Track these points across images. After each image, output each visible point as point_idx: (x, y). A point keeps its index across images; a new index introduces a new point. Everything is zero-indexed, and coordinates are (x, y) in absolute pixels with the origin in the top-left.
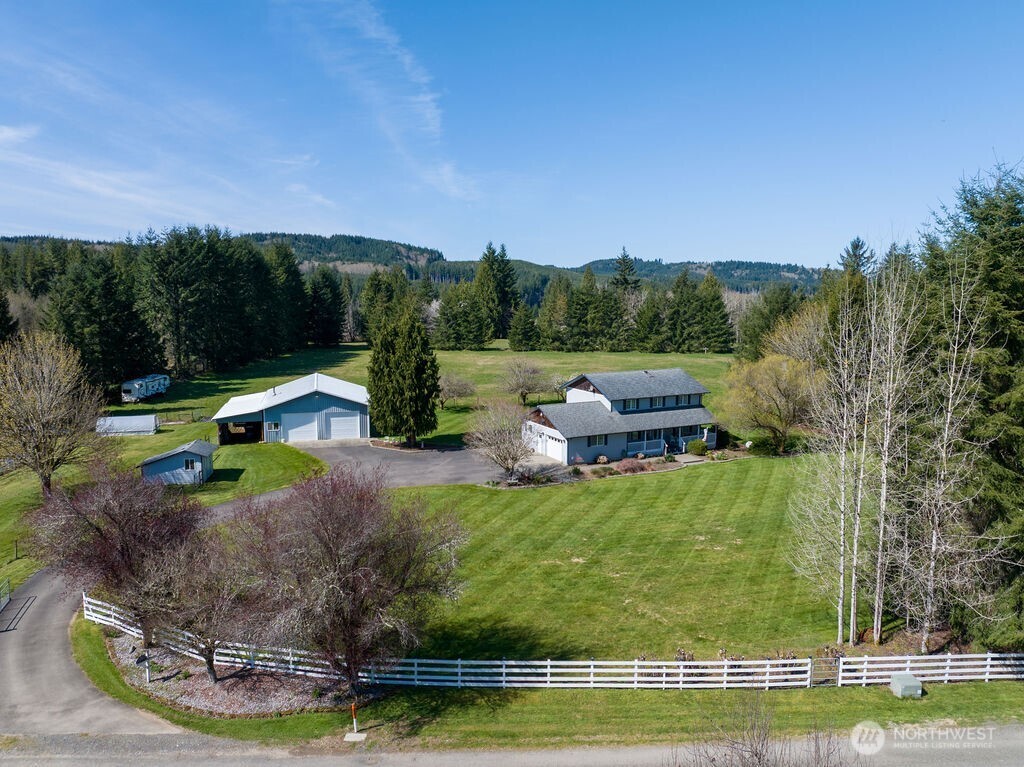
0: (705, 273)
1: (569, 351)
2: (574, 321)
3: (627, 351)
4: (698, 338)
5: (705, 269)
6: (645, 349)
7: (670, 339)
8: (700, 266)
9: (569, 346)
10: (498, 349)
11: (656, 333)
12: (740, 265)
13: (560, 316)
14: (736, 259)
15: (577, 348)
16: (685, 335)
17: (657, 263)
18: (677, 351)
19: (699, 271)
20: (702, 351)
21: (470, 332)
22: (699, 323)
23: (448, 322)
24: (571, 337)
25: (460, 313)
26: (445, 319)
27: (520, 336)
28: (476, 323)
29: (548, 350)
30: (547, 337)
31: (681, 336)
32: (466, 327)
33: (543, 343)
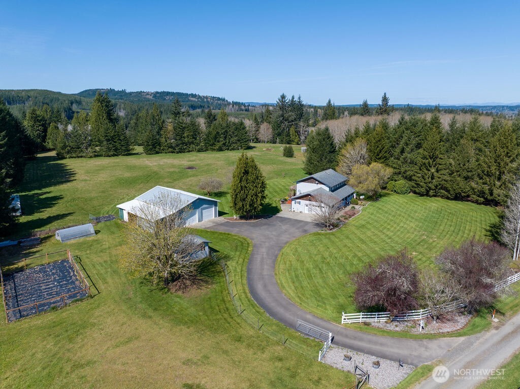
0: (151, 97)
1: (178, 153)
2: (178, 138)
3: (205, 151)
4: (236, 143)
5: (151, 95)
6: (213, 150)
7: (224, 144)
8: (148, 94)
9: (177, 150)
10: (137, 154)
11: (218, 142)
12: (168, 93)
13: (171, 135)
14: (166, 90)
15: (181, 151)
16: (231, 142)
17: (123, 92)
18: (228, 149)
19: (147, 96)
20: (239, 149)
21: (123, 146)
22: (236, 136)
23: (108, 140)
24: (177, 145)
25: (115, 135)
26: (107, 139)
27: (151, 147)
28: (125, 140)
29: (166, 153)
30: (165, 146)
31: (229, 143)
32: (120, 143)
33: (163, 150)
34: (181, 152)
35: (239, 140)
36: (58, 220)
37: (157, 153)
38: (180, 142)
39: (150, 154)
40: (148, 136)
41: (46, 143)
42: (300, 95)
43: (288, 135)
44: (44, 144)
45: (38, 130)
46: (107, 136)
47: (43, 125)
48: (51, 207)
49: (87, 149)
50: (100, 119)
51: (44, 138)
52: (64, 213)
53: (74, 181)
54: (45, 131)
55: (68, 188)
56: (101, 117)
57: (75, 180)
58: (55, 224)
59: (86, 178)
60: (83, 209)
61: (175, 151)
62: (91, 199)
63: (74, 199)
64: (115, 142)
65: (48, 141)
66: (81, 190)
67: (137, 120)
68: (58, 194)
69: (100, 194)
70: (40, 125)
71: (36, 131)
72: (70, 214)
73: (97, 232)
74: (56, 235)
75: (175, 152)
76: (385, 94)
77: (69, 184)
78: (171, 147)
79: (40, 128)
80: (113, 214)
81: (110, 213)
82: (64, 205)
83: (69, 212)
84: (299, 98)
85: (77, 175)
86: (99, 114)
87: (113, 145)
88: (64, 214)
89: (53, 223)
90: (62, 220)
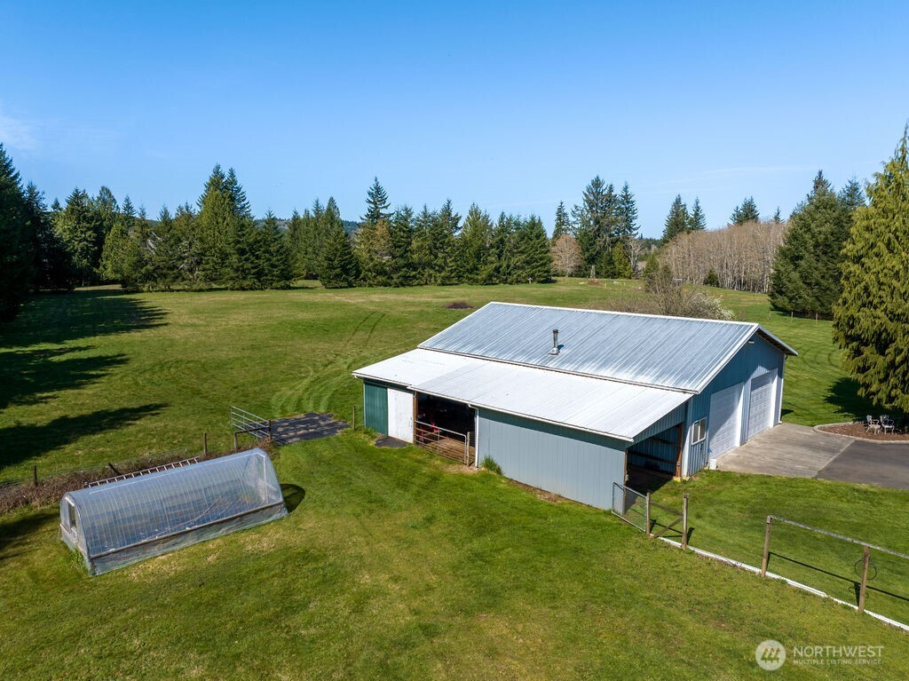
1: (397, 286)
2: (398, 252)
4: (523, 268)
7: (497, 270)
9: (395, 280)
11: (485, 264)
15: (404, 282)
16: (511, 266)
18: (505, 282)
20: (528, 282)
21: (273, 266)
22: (522, 252)
23: (242, 252)
24: (397, 269)
25: (259, 242)
26: (239, 249)
27: (338, 271)
28: (281, 254)
29: (371, 285)
30: (369, 270)
31: (508, 266)
32: (269, 260)
33: (364, 279)
34: (403, 285)
35: (528, 263)
36: (93, 433)
37: (350, 286)
38: (402, 262)
39: (336, 288)
40: (331, 245)
41: (101, 268)
42: (626, 183)
43: (611, 262)
44: (95, 270)
45: (85, 239)
46: (239, 242)
47: (96, 229)
48: (77, 386)
49: (191, 271)
50: (217, 223)
51: (96, 258)
52: (126, 405)
53: (161, 328)
54: (99, 241)
55: (144, 339)
56: (220, 220)
57: (166, 324)
58: (79, 452)
59: (195, 321)
60: (198, 393)
61: (392, 282)
62: (221, 365)
63: (162, 365)
64: (258, 257)
65: (104, 263)
66: (185, 343)
67: (295, 229)
68: (111, 352)
69: (247, 353)
70: (89, 229)
71: (80, 241)
72: (147, 409)
73: (293, 496)
74: (64, 519)
75: (390, 285)
76: (820, 173)
77: (147, 332)
78: (382, 272)
79: (89, 233)
80: (322, 410)
81: (309, 407)
82: (128, 381)
83: (143, 403)
84: (626, 189)
85: (168, 316)
86: (216, 214)
87: (252, 262)
88: (123, 411)
89: (69, 448)
90: (111, 434)
